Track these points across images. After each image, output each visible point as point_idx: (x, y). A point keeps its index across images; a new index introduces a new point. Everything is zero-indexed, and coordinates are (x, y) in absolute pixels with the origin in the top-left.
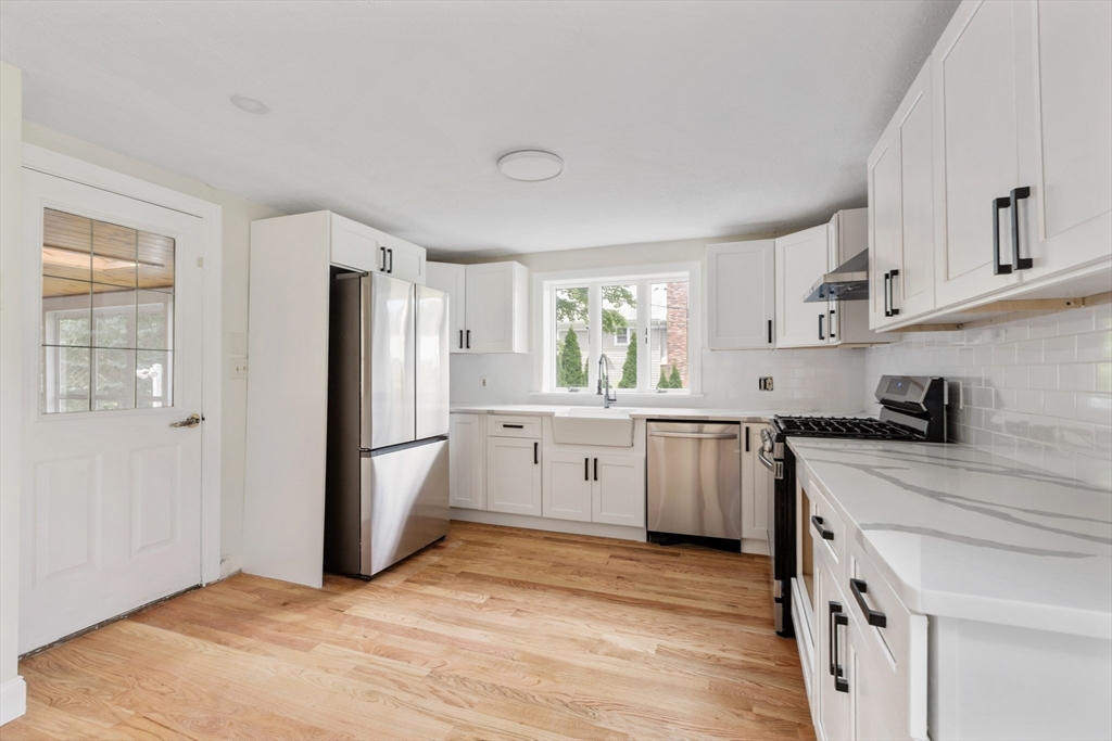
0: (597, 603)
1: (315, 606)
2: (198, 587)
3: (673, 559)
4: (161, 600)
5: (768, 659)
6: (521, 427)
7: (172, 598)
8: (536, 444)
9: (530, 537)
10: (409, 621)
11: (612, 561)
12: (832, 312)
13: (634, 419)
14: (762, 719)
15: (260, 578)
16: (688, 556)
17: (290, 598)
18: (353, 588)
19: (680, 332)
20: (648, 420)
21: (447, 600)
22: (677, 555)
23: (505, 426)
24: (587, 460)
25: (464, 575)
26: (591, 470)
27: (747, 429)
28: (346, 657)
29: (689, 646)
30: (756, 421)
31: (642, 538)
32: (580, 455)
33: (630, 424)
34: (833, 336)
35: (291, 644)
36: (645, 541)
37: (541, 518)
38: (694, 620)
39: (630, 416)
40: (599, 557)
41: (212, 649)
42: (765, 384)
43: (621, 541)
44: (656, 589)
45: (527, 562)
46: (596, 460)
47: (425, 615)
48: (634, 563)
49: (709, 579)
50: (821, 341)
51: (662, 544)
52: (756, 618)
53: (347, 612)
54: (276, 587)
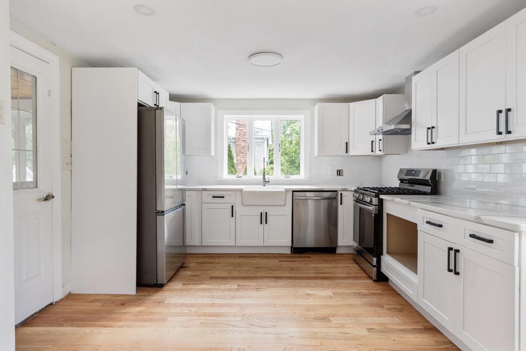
0: (291, 281)
1: (143, 302)
2: (51, 304)
3: (309, 259)
4: (35, 313)
5: (377, 290)
6: (223, 197)
7: (40, 311)
8: (232, 206)
9: (230, 257)
10: (207, 301)
11: (282, 263)
12: (380, 140)
13: (287, 191)
14: (390, 309)
15: (88, 295)
16: (315, 257)
17: (123, 302)
18: (156, 292)
19: (243, 144)
20: (293, 191)
21: (217, 290)
22: (310, 257)
23: (213, 197)
24: (261, 213)
25: (211, 278)
26: (264, 218)
27: (341, 194)
28: (190, 320)
29: (344, 291)
30: (345, 190)
31: (288, 251)
32: (257, 211)
33: (285, 193)
34: (380, 151)
35: (151, 320)
36: (290, 253)
37: (235, 246)
38: (338, 281)
39: (285, 189)
40: (275, 262)
41: (103, 330)
42: (339, 173)
43: (279, 254)
44: (312, 272)
45: (240, 268)
46: (266, 213)
47: (212, 297)
48: (293, 263)
49: (331, 265)
50: (372, 153)
51: (299, 253)
52: (361, 277)
53: (166, 302)
54: (107, 297)
